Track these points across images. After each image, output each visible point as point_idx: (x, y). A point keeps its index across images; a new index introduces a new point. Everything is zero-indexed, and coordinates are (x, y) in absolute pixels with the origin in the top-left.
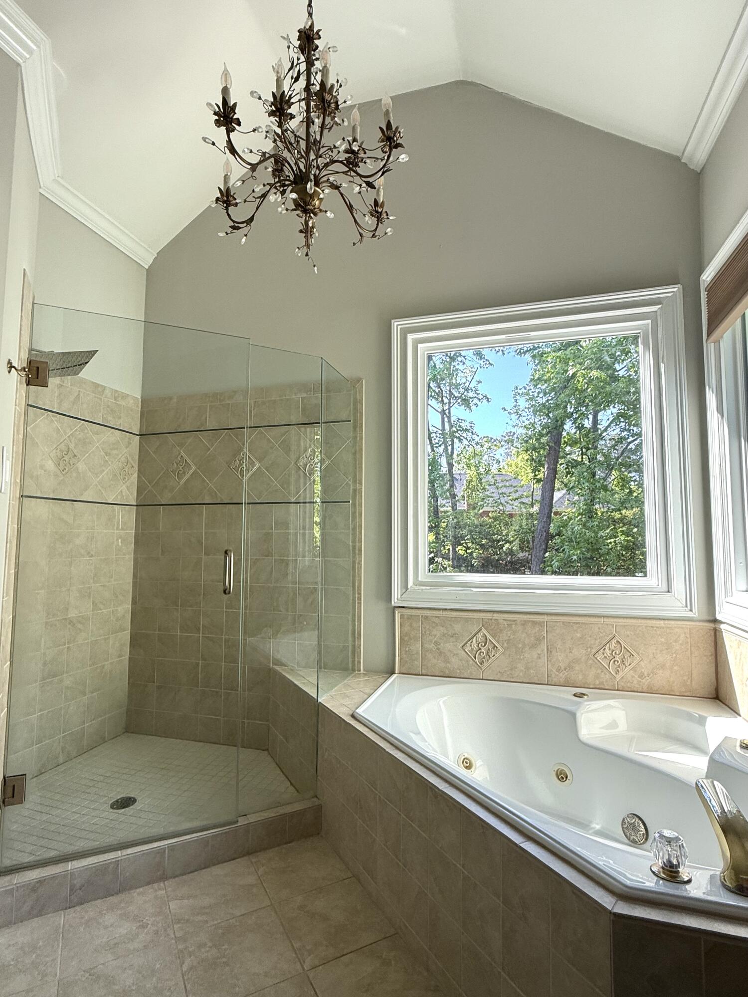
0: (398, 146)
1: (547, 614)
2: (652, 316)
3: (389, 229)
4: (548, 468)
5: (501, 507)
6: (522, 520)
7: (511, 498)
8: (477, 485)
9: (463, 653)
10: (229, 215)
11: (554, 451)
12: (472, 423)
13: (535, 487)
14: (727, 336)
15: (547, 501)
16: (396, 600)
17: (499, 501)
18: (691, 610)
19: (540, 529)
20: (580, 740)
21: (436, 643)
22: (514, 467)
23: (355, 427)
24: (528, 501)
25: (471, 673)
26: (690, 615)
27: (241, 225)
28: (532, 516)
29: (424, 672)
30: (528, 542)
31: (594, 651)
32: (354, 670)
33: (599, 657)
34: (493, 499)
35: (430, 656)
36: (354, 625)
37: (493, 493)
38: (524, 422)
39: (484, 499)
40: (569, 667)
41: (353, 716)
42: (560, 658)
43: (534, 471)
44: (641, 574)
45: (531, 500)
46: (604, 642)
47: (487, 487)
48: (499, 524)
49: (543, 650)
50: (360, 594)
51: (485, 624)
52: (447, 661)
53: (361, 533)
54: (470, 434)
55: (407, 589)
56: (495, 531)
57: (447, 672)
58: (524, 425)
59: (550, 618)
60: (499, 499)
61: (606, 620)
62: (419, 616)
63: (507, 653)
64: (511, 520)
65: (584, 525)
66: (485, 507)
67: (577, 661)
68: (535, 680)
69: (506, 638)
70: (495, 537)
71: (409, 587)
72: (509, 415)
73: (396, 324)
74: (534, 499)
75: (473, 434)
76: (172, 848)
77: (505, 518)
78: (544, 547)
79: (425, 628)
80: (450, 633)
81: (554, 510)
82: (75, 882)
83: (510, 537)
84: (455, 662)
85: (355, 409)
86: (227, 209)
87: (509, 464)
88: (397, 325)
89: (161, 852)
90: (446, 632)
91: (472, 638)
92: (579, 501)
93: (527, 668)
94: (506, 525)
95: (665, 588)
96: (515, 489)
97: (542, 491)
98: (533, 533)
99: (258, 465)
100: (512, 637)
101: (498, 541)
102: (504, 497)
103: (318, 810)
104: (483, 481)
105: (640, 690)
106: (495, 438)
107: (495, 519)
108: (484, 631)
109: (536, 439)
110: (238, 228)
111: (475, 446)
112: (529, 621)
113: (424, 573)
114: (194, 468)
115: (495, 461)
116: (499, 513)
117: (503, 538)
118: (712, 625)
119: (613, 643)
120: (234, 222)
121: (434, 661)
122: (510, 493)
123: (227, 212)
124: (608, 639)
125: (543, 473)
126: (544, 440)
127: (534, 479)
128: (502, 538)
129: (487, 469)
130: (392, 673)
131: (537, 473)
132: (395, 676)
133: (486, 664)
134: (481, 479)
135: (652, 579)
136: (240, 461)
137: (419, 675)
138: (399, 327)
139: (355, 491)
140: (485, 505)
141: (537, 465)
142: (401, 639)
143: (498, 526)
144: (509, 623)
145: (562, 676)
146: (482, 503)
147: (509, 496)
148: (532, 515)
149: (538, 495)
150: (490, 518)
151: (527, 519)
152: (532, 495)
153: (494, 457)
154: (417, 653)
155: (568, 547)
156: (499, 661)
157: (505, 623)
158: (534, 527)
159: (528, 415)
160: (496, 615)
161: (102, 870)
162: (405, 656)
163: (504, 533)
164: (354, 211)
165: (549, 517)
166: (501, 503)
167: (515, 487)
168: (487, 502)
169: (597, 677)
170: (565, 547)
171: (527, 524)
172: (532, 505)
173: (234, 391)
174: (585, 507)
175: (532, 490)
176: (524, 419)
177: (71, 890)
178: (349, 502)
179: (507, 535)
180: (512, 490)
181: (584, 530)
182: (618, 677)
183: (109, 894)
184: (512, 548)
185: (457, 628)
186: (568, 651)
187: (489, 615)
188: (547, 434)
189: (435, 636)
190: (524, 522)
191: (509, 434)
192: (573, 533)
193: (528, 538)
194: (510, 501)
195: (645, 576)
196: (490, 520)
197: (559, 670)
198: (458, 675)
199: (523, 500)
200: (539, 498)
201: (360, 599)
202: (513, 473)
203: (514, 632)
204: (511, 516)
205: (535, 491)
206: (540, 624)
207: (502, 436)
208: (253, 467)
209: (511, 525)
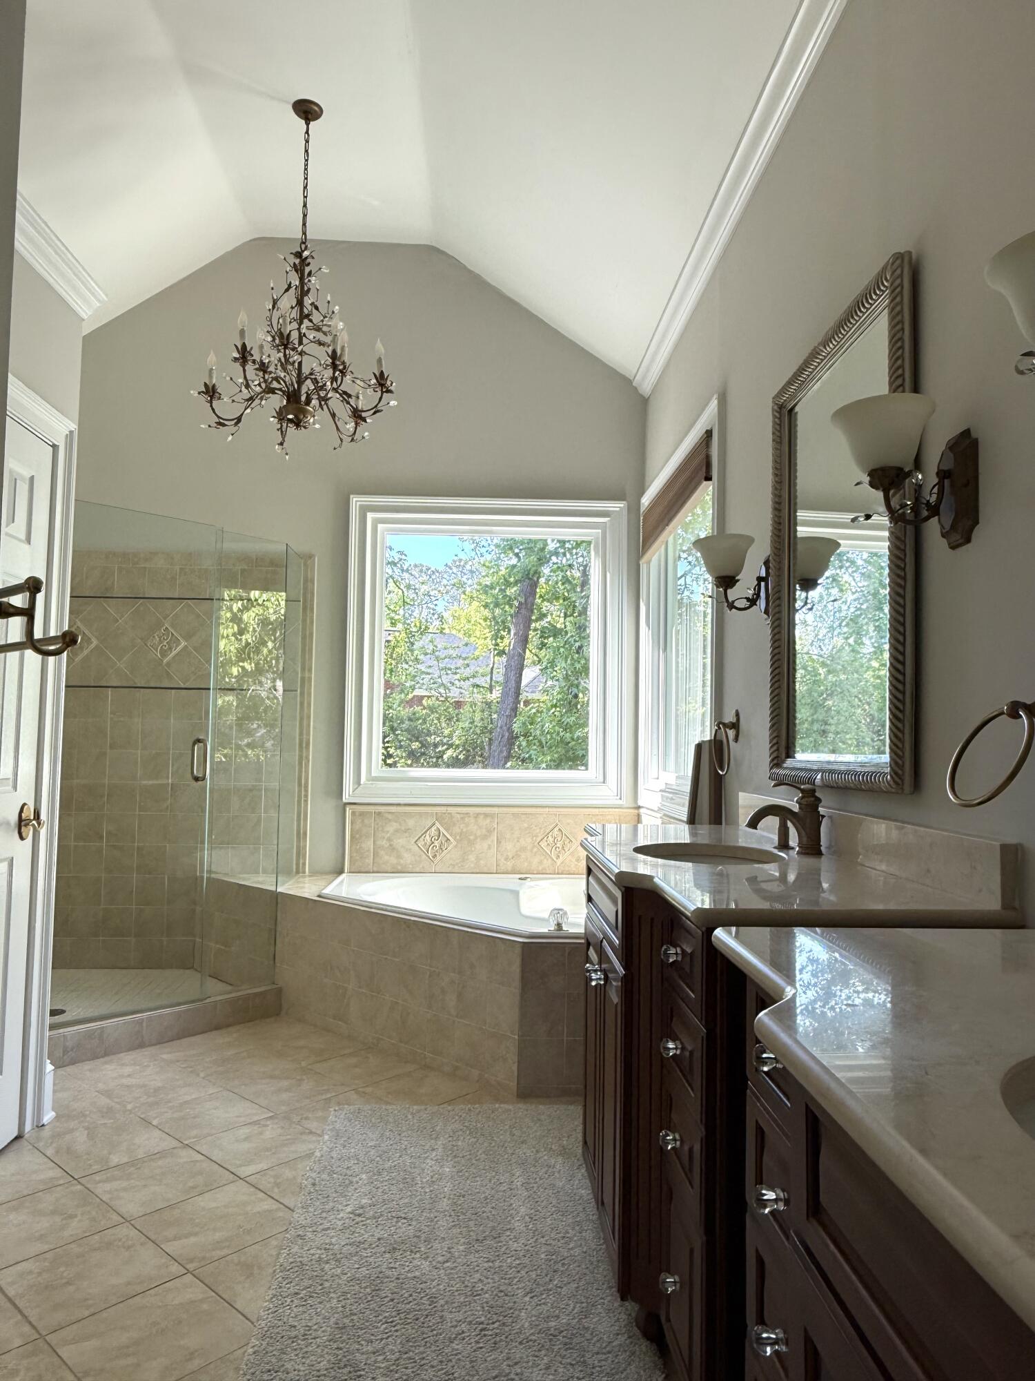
0: (389, 391)
1: (499, 806)
2: (603, 527)
3: (366, 434)
4: (515, 634)
5: (442, 690)
6: (474, 712)
7: (458, 676)
8: (406, 653)
9: (416, 846)
10: (213, 410)
11: (526, 610)
12: (401, 553)
13: (496, 661)
14: (655, 559)
15: (512, 684)
16: (347, 797)
17: (440, 680)
18: (620, 799)
19: (501, 727)
20: (520, 913)
21: (389, 840)
22: (463, 621)
23: (305, 609)
24: (484, 681)
25: (423, 867)
26: (620, 802)
27: (226, 422)
28: (490, 707)
29: (375, 869)
30: (482, 748)
31: (539, 839)
32: (298, 872)
33: (543, 844)
34: (430, 677)
35: (382, 853)
36: (299, 825)
37: (430, 667)
38: (482, 556)
39: (415, 676)
40: (516, 856)
41: (319, 896)
42: (508, 848)
43: (495, 637)
44: (583, 768)
45: (489, 681)
46: (548, 831)
47: (421, 657)
48: (438, 719)
49: (493, 841)
50: (306, 791)
51: (439, 818)
52: (399, 857)
53: (309, 725)
54: (397, 571)
55: (359, 784)
56: (432, 728)
57: (399, 868)
58: (482, 561)
59: (501, 810)
60: (440, 677)
61: (550, 810)
62: (371, 812)
63: (460, 845)
64: (457, 711)
65: (560, 723)
66: (417, 690)
67: (523, 849)
68: (485, 870)
69: (459, 831)
70: (431, 739)
71: (362, 783)
72: (460, 543)
73: (354, 499)
74: (494, 678)
75: (403, 571)
76: (150, 1019)
77: (448, 708)
78: (505, 754)
79: (378, 824)
80: (403, 828)
81: (523, 697)
82: (67, 1044)
83: (454, 738)
84: (408, 858)
85: (305, 589)
86: (211, 402)
87: (456, 615)
88: (356, 501)
89: (140, 1022)
90: (399, 827)
91: (426, 832)
92: (553, 687)
93: (478, 859)
94: (449, 720)
95: (602, 780)
96: (466, 662)
97: (506, 669)
98: (491, 733)
99: (183, 644)
100: (464, 830)
101: (436, 746)
102: (447, 674)
103: (279, 992)
104: (415, 647)
105: (577, 872)
106: (433, 569)
107: (432, 709)
108: (438, 824)
109: (501, 590)
110: (224, 425)
111: (404, 590)
112: (480, 814)
113: (378, 769)
114: (95, 642)
115: (436, 616)
116: (437, 699)
117: (445, 740)
118: (636, 811)
119: (556, 829)
120: (219, 417)
121: (386, 858)
122: (457, 668)
123: (211, 406)
124: (551, 827)
125: (508, 641)
126: (512, 591)
127: (495, 649)
128: (441, 740)
129: (423, 627)
130: (341, 872)
131: (499, 640)
132: (344, 875)
133: (438, 858)
134: (413, 644)
135: (591, 772)
136: (160, 638)
137: (369, 872)
138: (358, 503)
139: (303, 679)
140: (417, 686)
141: (498, 628)
142: (352, 837)
143: (436, 721)
144: (462, 816)
145: (509, 865)
146: (413, 683)
147: (456, 673)
148: (489, 704)
149: (499, 676)
150: (424, 708)
151: (483, 711)
152: (492, 673)
153: (434, 610)
154: (369, 851)
155: (535, 752)
156: (451, 853)
157: (458, 816)
158: (492, 723)
159: (489, 545)
160: (450, 809)
161: (90, 1035)
162: (355, 854)
163: (446, 732)
164: (337, 418)
165: (515, 710)
166: (443, 684)
167: (465, 659)
168: (421, 682)
169: (541, 862)
170: (532, 752)
171: (482, 719)
172: (491, 689)
173: (151, 553)
174: (560, 696)
175: (491, 666)
176: (483, 550)
177: (64, 1052)
178: (296, 691)
179: (450, 736)
180: (460, 662)
181: (557, 728)
182: (559, 862)
183: (95, 1057)
184: (457, 756)
185: (411, 823)
186: (516, 840)
187: (443, 809)
188: (516, 583)
189: (388, 832)
190: (478, 717)
191: (458, 563)
192: (543, 732)
193: (482, 742)
194: (457, 682)
195: (587, 769)
196: (424, 712)
197: (506, 859)
198: (410, 870)
199: (477, 681)
200: (501, 679)
201: (306, 796)
202: (462, 632)
203: (467, 825)
204: (458, 705)
205: (495, 666)
206: (492, 816)
207: (446, 565)
208: (177, 646)
209: (457, 720)
